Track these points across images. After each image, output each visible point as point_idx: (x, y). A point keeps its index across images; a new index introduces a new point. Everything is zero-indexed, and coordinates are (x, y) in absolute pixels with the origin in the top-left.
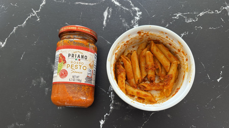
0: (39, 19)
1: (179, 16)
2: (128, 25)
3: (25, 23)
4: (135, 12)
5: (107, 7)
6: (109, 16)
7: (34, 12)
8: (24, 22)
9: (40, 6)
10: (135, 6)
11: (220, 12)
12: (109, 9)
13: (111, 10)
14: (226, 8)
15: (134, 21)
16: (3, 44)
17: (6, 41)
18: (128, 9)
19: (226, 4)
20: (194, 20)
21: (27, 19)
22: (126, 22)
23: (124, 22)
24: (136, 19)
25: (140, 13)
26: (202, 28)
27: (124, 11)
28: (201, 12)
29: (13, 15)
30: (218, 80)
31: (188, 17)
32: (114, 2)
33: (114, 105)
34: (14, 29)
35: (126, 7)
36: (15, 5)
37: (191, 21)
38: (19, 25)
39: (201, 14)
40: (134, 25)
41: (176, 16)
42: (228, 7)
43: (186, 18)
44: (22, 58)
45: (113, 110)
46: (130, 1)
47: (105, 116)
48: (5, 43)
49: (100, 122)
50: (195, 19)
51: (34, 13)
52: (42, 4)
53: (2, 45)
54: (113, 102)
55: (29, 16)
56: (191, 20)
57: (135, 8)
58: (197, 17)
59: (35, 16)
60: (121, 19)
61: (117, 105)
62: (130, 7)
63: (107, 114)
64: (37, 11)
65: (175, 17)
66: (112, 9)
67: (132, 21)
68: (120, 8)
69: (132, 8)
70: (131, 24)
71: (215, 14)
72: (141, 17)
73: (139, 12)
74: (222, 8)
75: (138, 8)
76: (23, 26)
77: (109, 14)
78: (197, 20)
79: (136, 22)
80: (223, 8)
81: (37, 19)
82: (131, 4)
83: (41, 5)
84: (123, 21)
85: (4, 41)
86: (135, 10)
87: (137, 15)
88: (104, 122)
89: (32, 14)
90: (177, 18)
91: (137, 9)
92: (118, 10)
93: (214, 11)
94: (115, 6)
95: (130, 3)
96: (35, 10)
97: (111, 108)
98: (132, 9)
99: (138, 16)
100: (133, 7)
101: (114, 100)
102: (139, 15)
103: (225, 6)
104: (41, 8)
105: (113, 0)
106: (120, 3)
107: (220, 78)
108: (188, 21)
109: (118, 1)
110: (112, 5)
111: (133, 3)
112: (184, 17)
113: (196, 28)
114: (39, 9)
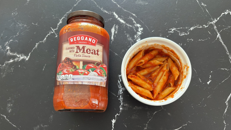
0: (57, 36)
1: (174, 30)
2: (132, 39)
3: (45, 39)
4: (137, 28)
5: (114, 25)
6: (116, 32)
7: (53, 30)
8: (44, 39)
9: (57, 25)
10: (137, 23)
11: (207, 26)
12: (115, 26)
13: (117, 27)
14: (212, 23)
15: (137, 36)
16: (27, 57)
17: (29, 55)
18: (131, 26)
19: (212, 19)
20: (186, 34)
21: (47, 36)
22: (130, 36)
23: (129, 37)
24: (138, 34)
25: (142, 29)
26: (192, 40)
27: (128, 28)
28: (192, 27)
29: (35, 33)
30: (208, 83)
31: (181, 31)
32: (120, 20)
33: (123, 106)
34: (36, 45)
35: (130, 24)
36: (36, 24)
37: (183, 35)
38: (40, 42)
39: (192, 29)
40: (137, 39)
41: (171, 30)
42: (214, 22)
43: (179, 32)
44: (43, 69)
45: (122, 111)
46: (133, 19)
47: (116, 116)
48: (28, 57)
49: (112, 121)
50: (187, 33)
52: (60, 23)
53: (26, 59)
54: (122, 104)
55: (49, 33)
56: (184, 34)
57: (137, 25)
58: (189, 31)
59: (54, 33)
60: (126, 34)
61: (125, 106)
62: (133, 24)
63: (117, 114)
64: (55, 29)
65: (171, 32)
66: (118, 26)
67: (135, 36)
68: (125, 25)
69: (135, 25)
70: (135, 38)
71: (203, 28)
72: (143, 32)
73: (140, 28)
74: (209, 23)
75: (140, 24)
76: (44, 42)
77: (116, 31)
78: (188, 34)
79: (139, 37)
80: (210, 23)
83: (58, 24)
84: (128, 36)
85: (28, 55)
86: (137, 26)
87: (139, 31)
88: (115, 121)
89: (51, 32)
90: (173, 32)
91: (139, 25)
92: (123, 27)
93: (202, 26)
94: (120, 24)
95: (133, 21)
96: (54, 28)
97: (121, 109)
98: (135, 26)
100: (135, 24)
101: (123, 102)
102: (141, 30)
103: (211, 21)
104: (58, 26)
105: (119, 19)
106: (124, 21)
107: (210, 81)
108: (181, 34)
109: (123, 19)
110: (118, 23)
111: (135, 21)
112: (178, 31)
113: (188, 40)
114: (57, 27)
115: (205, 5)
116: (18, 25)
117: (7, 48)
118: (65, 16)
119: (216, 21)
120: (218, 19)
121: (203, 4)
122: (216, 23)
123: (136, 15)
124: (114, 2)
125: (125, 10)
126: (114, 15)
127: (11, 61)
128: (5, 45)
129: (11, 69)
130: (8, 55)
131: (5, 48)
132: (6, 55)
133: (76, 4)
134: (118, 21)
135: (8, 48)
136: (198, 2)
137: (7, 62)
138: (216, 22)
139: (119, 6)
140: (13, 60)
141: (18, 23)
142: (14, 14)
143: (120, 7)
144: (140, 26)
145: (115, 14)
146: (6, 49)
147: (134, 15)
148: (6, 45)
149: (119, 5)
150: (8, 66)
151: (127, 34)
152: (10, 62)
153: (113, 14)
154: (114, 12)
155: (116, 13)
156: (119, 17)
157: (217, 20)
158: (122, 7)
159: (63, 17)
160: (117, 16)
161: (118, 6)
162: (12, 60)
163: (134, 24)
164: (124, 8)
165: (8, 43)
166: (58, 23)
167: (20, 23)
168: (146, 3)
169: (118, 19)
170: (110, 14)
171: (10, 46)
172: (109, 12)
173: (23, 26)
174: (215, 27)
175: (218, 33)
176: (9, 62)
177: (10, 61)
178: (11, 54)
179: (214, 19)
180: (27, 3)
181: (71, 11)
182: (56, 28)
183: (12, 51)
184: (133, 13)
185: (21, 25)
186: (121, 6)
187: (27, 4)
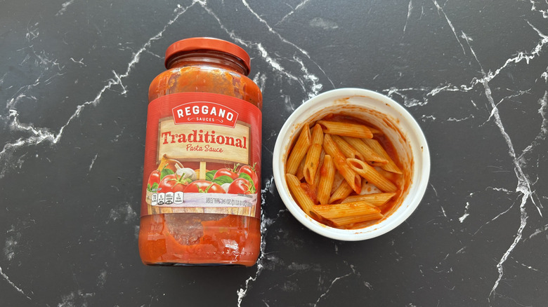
0: (125, 92)
1: (393, 94)
3: (98, 97)
4: (309, 83)
5: (257, 73)
7: (117, 76)
8: (96, 96)
9: (128, 65)
10: (311, 72)
11: (470, 88)
12: (260, 76)
13: (263, 79)
14: (482, 81)
16: (55, 137)
17: (61, 131)
18: (296, 78)
19: (483, 73)
20: (420, 103)
21: (103, 91)
22: (292, 102)
23: (288, 103)
24: (311, 97)
25: (320, 86)
26: (434, 118)
27: (289, 82)
28: (435, 88)
29: (76, 82)
30: (462, 219)
31: (411, 96)
32: (271, 62)
33: (265, 261)
34: (77, 109)
35: (292, 74)
36: (80, 62)
37: (414, 105)
38: (87, 103)
39: (434, 92)
42: (486, 78)
43: (405, 98)
44: (91, 167)
45: (263, 271)
46: (301, 63)
47: (247, 281)
48: (59, 136)
49: (237, 293)
50: (423, 102)
51: (116, 80)
52: (133, 62)
53: (53, 140)
54: (262, 255)
55: (107, 84)
56: (416, 102)
57: (310, 76)
58: (427, 98)
59: (119, 84)
60: (282, 96)
61: (270, 261)
62: (300, 74)
63: (251, 278)
64: (122, 76)
66: (266, 76)
68: (282, 74)
69: (304, 76)
71: (461, 92)
73: (316, 84)
74: (475, 81)
75: (316, 76)
76: (95, 105)
77: (261, 87)
78: (426, 103)
80: (477, 81)
81: (123, 91)
82: (303, 69)
83: (130, 65)
84: (286, 101)
85: (58, 133)
86: (310, 79)
87: (314, 90)
88: (244, 293)
89: (112, 82)
91: (313, 78)
92: (277, 79)
93: (459, 88)
94: (271, 71)
95: (301, 67)
96: (119, 73)
97: (260, 266)
98: (304, 78)
99: (314, 93)
100: (306, 74)
101: (265, 251)
102: (317, 90)
103: (481, 77)
104: (129, 69)
105: (269, 59)
106: (281, 66)
107: (465, 216)
108: (409, 104)
109: (278, 62)
110: (266, 68)
111: (306, 67)
112: (403, 96)
113: (424, 118)
114: (126, 71)
115: (470, 39)
116: (40, 61)
117: (11, 112)
118: (147, 47)
119: (492, 77)
120: (498, 72)
121: (464, 36)
122: (491, 83)
123: (309, 54)
124: (261, 20)
125: (284, 40)
126: (258, 51)
127: (20, 143)
128: (8, 105)
129: (17, 160)
130: (13, 128)
131: (7, 112)
132: (8, 128)
133: (172, 20)
134: (268, 64)
135: (14, 113)
136: (453, 29)
137: (9, 145)
138: (492, 80)
139: (271, 29)
140: (24, 142)
141: (39, 57)
142: (30, 34)
143: (274, 32)
144: (316, 78)
145: (260, 47)
146: (8, 115)
147: (304, 52)
148: (9, 107)
149: (271, 27)
150: (10, 155)
151: (285, 97)
152: (17, 144)
153: (256, 47)
154: (258, 43)
155: (263, 46)
156: (270, 55)
157: (493, 74)
158: (279, 32)
159: (142, 48)
160: (265, 54)
161: (268, 29)
162: (22, 140)
163: (304, 73)
164: (282, 36)
165: (14, 101)
166: (130, 62)
167: (44, 58)
168: (334, 25)
169: (267, 61)
170: (251, 47)
171: (17, 107)
172: (247, 43)
173: (50, 65)
174: (488, 92)
175: (493, 105)
176: (15, 145)
177: (16, 142)
178: (19, 127)
179: (487, 72)
180: (63, 12)
181: (160, 34)
182: (124, 74)
183: (22, 120)
184: (303, 49)
185: (47, 61)
186: (275, 30)
187: (62, 14)
